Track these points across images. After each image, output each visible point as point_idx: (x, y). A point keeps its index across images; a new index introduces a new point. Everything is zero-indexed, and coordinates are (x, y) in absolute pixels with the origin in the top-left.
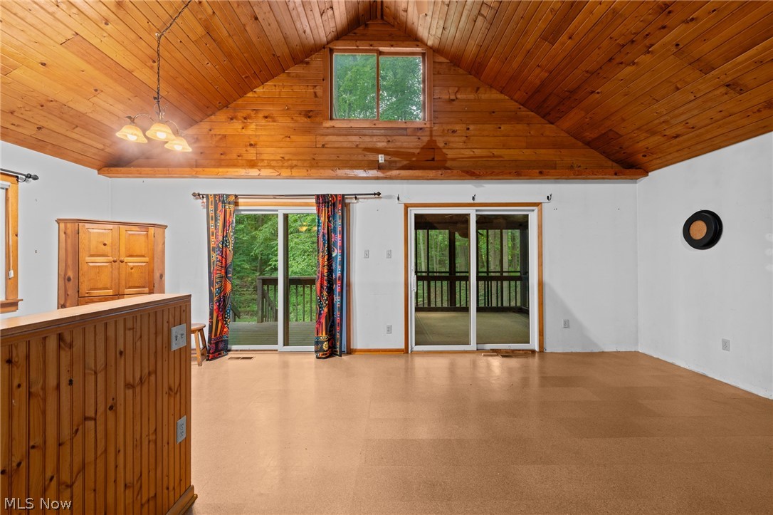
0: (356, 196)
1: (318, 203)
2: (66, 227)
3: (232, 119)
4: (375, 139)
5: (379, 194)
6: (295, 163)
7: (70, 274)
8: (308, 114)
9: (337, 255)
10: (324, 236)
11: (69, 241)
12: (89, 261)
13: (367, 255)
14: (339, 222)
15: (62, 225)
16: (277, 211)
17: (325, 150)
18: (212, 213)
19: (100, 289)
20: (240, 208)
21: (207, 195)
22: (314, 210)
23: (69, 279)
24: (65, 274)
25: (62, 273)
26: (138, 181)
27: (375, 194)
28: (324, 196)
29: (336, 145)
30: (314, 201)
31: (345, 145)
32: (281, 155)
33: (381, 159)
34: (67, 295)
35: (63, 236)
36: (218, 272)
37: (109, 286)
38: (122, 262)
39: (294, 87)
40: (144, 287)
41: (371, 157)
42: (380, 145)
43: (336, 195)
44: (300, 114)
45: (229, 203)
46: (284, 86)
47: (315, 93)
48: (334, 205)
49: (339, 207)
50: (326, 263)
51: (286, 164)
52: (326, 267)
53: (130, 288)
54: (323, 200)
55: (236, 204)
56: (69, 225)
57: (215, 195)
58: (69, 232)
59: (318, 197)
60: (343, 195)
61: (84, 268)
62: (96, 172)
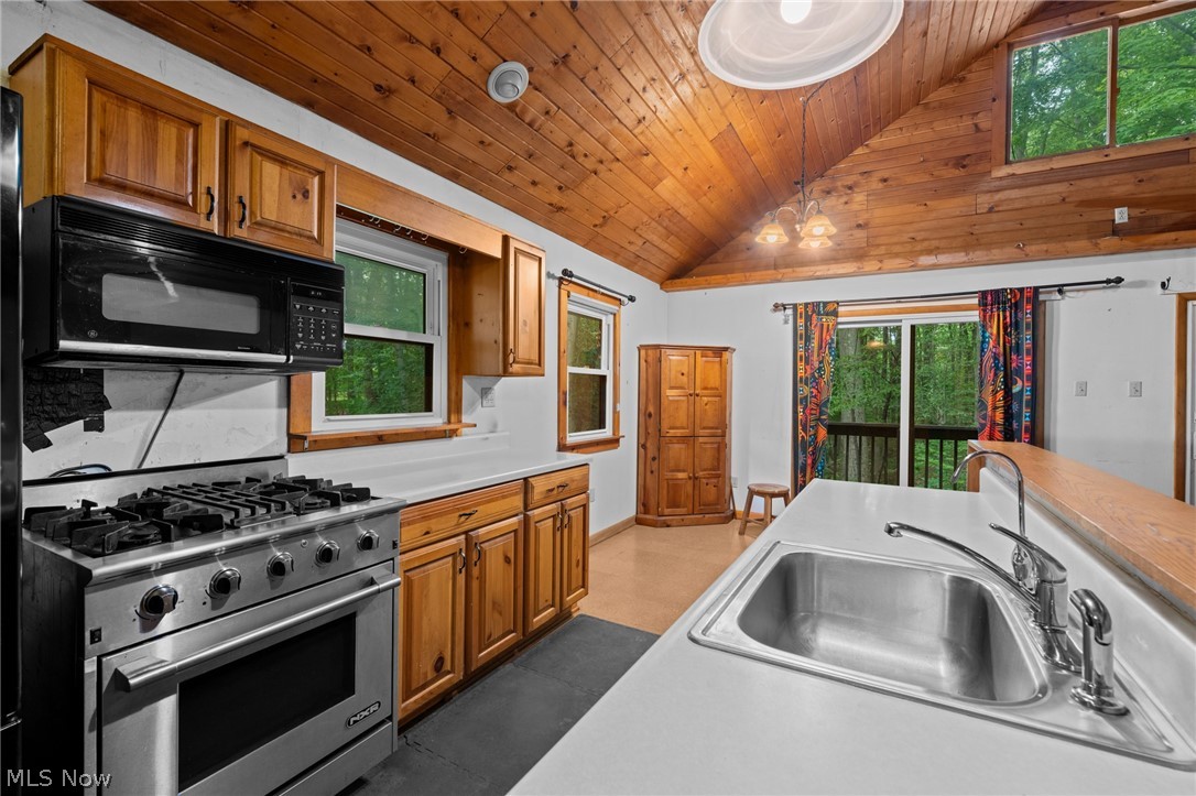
0: (1060, 289)
1: (983, 304)
2: (646, 354)
3: (828, 193)
4: (1105, 181)
5: (1119, 280)
6: (935, 243)
7: (651, 409)
8: (960, 162)
9: (1022, 391)
10: (996, 358)
11: (650, 370)
12: (670, 394)
13: (1083, 390)
14: (1027, 335)
15: (643, 352)
16: (901, 321)
17: (994, 217)
18: (801, 330)
19: (677, 428)
21: (795, 307)
22: (974, 317)
23: (650, 415)
24: (646, 409)
25: (642, 408)
26: (700, 292)
27: (1108, 281)
28: (996, 293)
29: (1017, 205)
30: (975, 301)
31: (1036, 202)
32: (912, 235)
33: (1121, 215)
34: (647, 434)
35: (643, 364)
36: (813, 412)
37: (685, 425)
38: (697, 395)
39: (935, 124)
40: (717, 428)
41: (1098, 215)
42: (1120, 191)
43: (1021, 290)
44: (947, 165)
45: (827, 315)
46: (916, 126)
47: (976, 125)
48: (1017, 306)
49: (1028, 308)
50: (1001, 404)
51: (919, 247)
52: (1001, 410)
53: (704, 428)
54: (991, 300)
56: (650, 352)
57: (806, 305)
58: (650, 359)
59: (984, 294)
60: (1036, 290)
61: (665, 402)
62: (658, 286)
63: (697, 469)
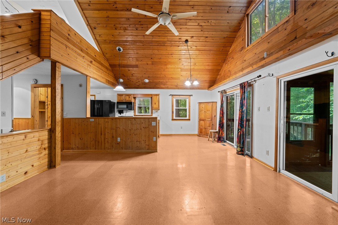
5: (260, 76)
8: (241, 50)
9: (245, 110)
11: (199, 107)
12: (201, 111)
13: (259, 109)
16: (234, 93)
17: (245, 62)
19: (202, 118)
20: (227, 94)
21: (220, 91)
22: (239, 91)
27: (258, 77)
30: (239, 87)
33: (265, 55)
34: (199, 119)
38: (206, 112)
41: (262, 56)
43: (245, 82)
44: (239, 52)
45: (223, 93)
47: (243, 39)
48: (245, 87)
50: (240, 113)
52: (240, 115)
53: (207, 118)
54: (243, 86)
55: (226, 93)
58: (199, 105)
59: (241, 85)
61: (200, 113)
63: (206, 126)
